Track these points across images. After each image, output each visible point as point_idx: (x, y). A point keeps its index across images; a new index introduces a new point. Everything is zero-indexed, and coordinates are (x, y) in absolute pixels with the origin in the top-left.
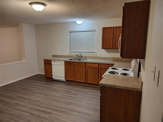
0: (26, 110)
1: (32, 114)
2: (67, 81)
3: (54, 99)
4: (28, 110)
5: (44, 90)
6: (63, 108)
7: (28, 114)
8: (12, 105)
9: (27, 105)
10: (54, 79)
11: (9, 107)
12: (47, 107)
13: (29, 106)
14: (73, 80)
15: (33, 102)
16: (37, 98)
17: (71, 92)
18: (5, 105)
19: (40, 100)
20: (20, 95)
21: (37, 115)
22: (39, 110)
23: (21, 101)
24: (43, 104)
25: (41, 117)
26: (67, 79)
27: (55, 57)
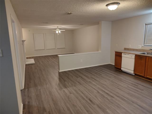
0: (95, 88)
1: (98, 92)
2: (135, 74)
3: (119, 88)
4: (97, 88)
5: (112, 78)
6: (125, 97)
7: (96, 91)
8: (87, 81)
9: (96, 85)
10: (123, 71)
11: (85, 83)
12: (111, 91)
13: (98, 86)
14: (143, 75)
15: (101, 84)
16: (105, 82)
17: (137, 86)
18: (83, 81)
19: (106, 84)
20: (93, 77)
21: (102, 94)
22: (104, 92)
23: (93, 81)
24: (108, 88)
25: (104, 97)
26: (136, 73)
27: (127, 50)
